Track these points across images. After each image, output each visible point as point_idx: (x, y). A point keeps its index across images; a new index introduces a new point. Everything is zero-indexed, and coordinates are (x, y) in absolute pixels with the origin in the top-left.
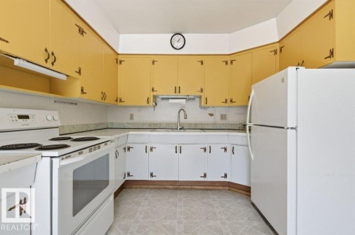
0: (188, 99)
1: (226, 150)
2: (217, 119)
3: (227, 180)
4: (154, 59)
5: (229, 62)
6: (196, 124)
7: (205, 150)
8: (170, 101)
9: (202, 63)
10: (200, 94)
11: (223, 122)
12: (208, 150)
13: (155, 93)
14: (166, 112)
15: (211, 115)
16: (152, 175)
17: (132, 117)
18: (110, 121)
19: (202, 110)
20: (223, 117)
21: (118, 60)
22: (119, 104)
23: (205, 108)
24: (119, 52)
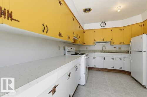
0: (106, 42)
1: (121, 59)
2: (117, 49)
3: (122, 69)
4: (95, 31)
5: (122, 30)
6: (109, 51)
7: (113, 59)
8: (100, 43)
9: (112, 31)
10: (111, 41)
11: (120, 50)
12: (114, 59)
13: (95, 41)
14: (99, 47)
15: (115, 48)
16: (95, 66)
17: (87, 48)
18: (80, 49)
19: (111, 46)
20: (120, 48)
21: (84, 31)
22: (84, 44)
23: (112, 45)
24: (84, 29)
